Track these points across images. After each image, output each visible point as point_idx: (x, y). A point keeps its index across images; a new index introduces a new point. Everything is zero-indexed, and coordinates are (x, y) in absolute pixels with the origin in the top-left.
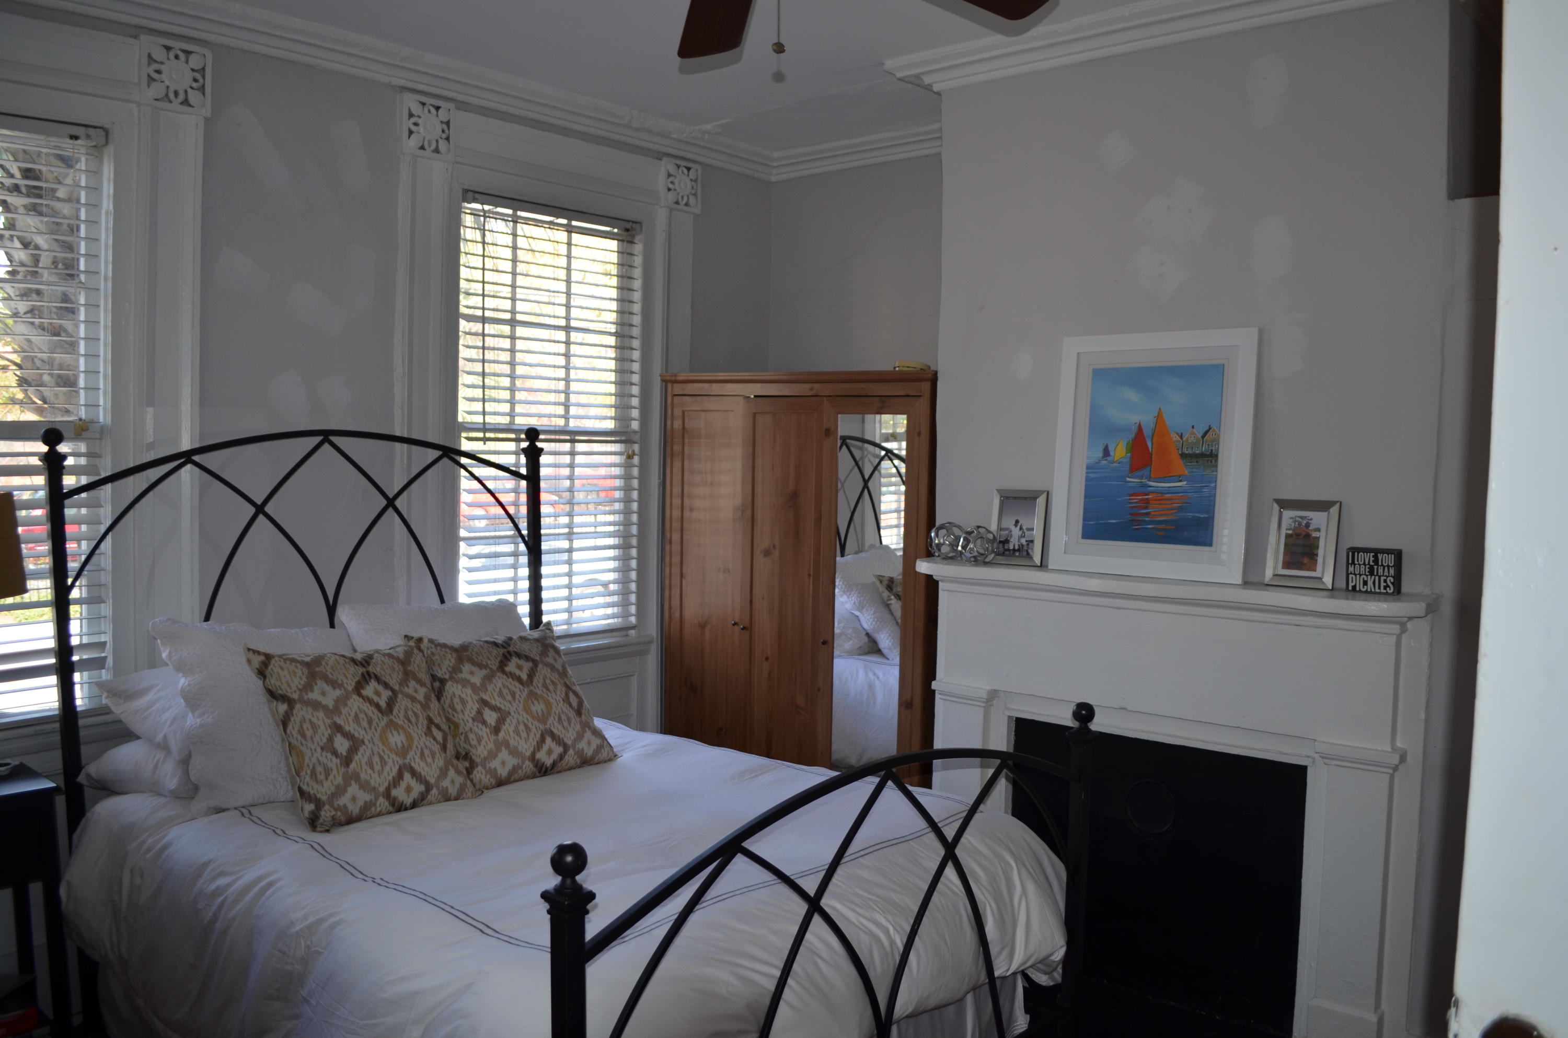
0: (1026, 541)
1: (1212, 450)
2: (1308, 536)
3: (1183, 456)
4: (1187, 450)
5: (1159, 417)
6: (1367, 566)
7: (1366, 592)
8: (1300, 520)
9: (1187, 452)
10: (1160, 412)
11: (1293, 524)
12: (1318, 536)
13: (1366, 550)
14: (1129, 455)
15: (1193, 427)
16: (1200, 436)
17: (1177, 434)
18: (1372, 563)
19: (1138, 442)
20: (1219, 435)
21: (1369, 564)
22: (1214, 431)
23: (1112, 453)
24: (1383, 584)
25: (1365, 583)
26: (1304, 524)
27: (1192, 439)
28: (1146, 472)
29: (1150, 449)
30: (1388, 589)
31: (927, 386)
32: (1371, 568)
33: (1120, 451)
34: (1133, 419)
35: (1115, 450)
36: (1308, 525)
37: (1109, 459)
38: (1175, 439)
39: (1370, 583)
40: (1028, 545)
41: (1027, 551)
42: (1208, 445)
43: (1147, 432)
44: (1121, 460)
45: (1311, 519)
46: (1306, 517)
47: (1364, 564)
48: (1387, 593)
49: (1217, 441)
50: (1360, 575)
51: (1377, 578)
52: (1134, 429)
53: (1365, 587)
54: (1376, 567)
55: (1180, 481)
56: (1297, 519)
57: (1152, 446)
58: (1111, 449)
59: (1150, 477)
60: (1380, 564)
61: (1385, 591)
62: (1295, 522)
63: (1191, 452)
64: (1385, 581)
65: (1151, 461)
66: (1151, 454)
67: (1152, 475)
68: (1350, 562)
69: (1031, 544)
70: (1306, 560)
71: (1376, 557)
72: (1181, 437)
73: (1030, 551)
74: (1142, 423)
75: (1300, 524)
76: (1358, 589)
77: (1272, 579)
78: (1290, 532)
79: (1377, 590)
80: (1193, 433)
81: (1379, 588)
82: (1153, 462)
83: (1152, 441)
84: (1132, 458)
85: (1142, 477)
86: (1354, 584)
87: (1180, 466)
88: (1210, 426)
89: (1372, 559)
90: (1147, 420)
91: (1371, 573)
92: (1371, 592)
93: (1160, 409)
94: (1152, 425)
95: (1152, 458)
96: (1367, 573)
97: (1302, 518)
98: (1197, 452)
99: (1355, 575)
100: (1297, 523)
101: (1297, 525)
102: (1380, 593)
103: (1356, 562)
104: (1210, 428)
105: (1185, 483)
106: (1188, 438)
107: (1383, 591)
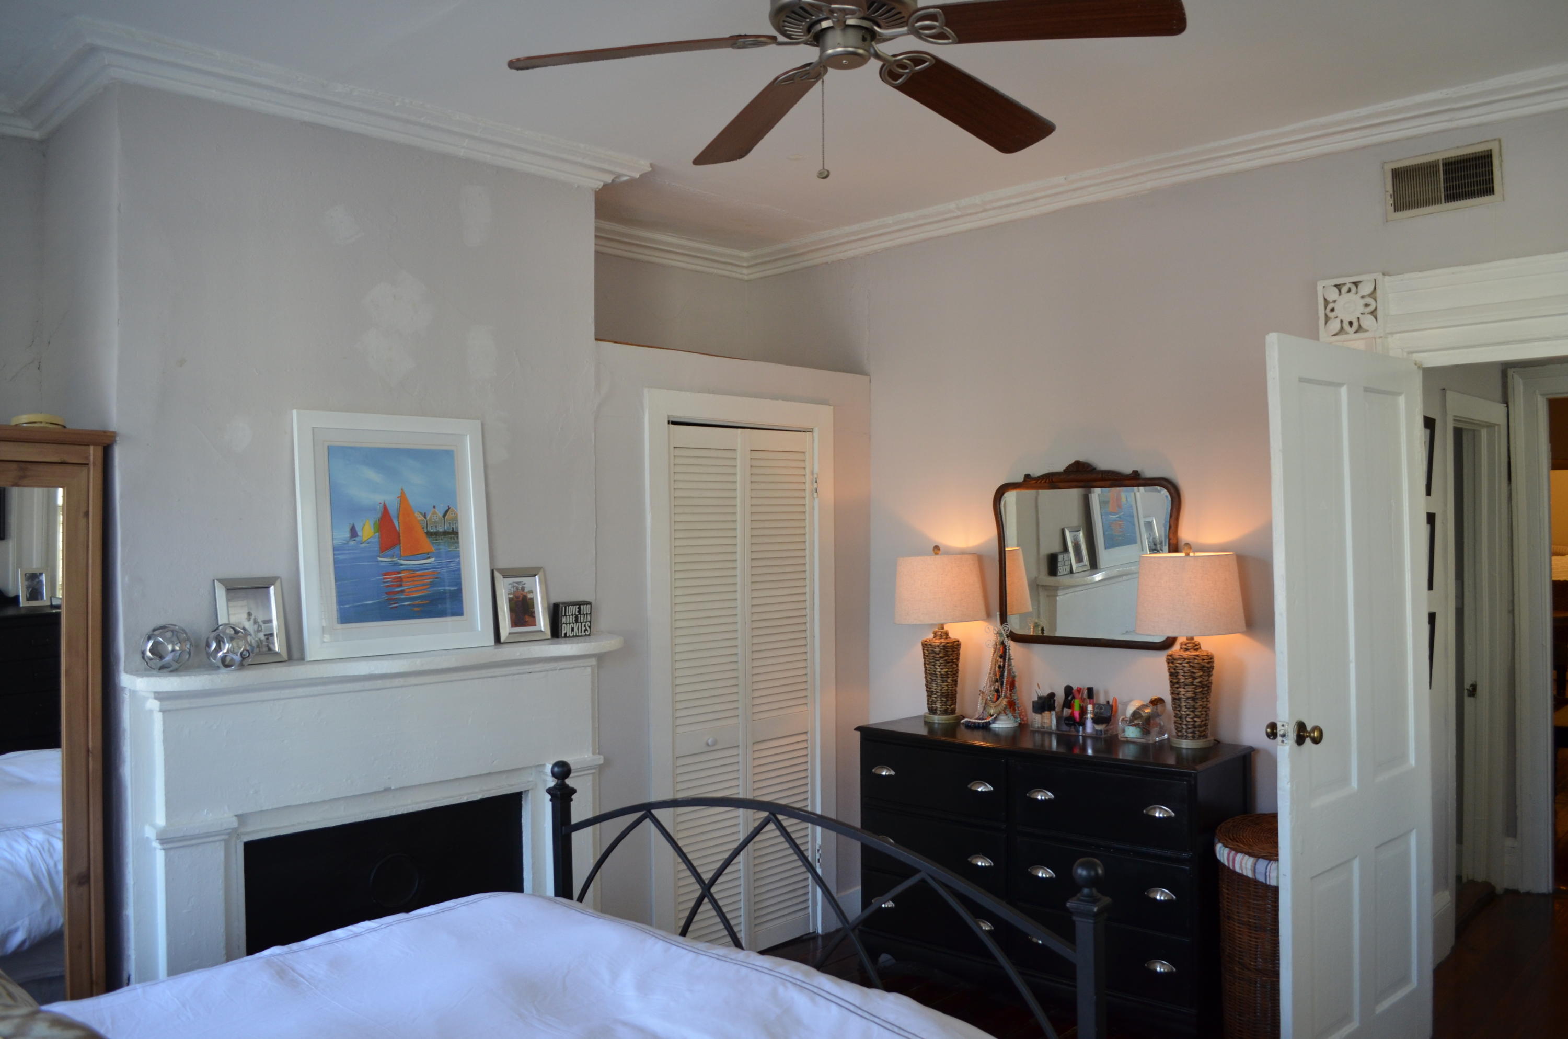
0: (265, 635)
1: (453, 528)
2: (525, 597)
3: (429, 534)
4: (432, 529)
5: (403, 497)
6: (574, 616)
7: (573, 636)
8: (517, 585)
9: (432, 531)
10: (403, 492)
11: (512, 589)
12: (532, 597)
13: (573, 604)
14: (377, 534)
15: (434, 507)
16: (441, 515)
17: (421, 513)
18: (577, 614)
19: (385, 520)
20: (457, 514)
21: (575, 615)
22: (453, 511)
23: (359, 534)
24: (583, 629)
25: (573, 630)
26: (520, 588)
27: (435, 518)
28: (396, 550)
29: (398, 528)
30: (586, 631)
31: (94, 453)
32: (577, 617)
33: (368, 531)
34: (378, 498)
35: (362, 529)
36: (523, 589)
37: (357, 539)
38: (419, 518)
39: (576, 629)
40: (267, 639)
41: (268, 646)
42: (450, 523)
43: (393, 511)
44: (369, 540)
45: (524, 584)
46: (520, 582)
47: (572, 615)
48: (586, 635)
49: (455, 519)
50: (570, 624)
51: (580, 624)
52: (380, 509)
53: (573, 632)
54: (579, 616)
55: (429, 558)
56: (515, 584)
57: (399, 526)
58: (358, 528)
59: (401, 556)
60: (582, 613)
61: (584, 634)
62: (513, 587)
63: (435, 531)
64: (585, 626)
65: (400, 540)
66: (399, 534)
67: (402, 554)
68: (563, 614)
69: (270, 638)
70: (527, 618)
71: (579, 608)
72: (425, 516)
73: (271, 646)
74: (386, 503)
75: (517, 589)
76: (568, 635)
77: (507, 638)
78: (511, 596)
79: (580, 634)
80: (435, 513)
81: (581, 632)
82: (402, 541)
83: (398, 521)
84: (381, 537)
85: (392, 556)
86: (565, 632)
87: (427, 544)
88: (449, 506)
89: (577, 610)
90: (391, 500)
91: (577, 621)
92: (576, 636)
93: (402, 490)
94: (396, 506)
95: (399, 537)
96: (574, 622)
97: (518, 583)
98: (441, 530)
99: (566, 624)
100: (515, 588)
101: (515, 590)
102: (582, 636)
103: (567, 614)
104: (449, 509)
105: (433, 559)
106: (431, 517)
107: (583, 634)
